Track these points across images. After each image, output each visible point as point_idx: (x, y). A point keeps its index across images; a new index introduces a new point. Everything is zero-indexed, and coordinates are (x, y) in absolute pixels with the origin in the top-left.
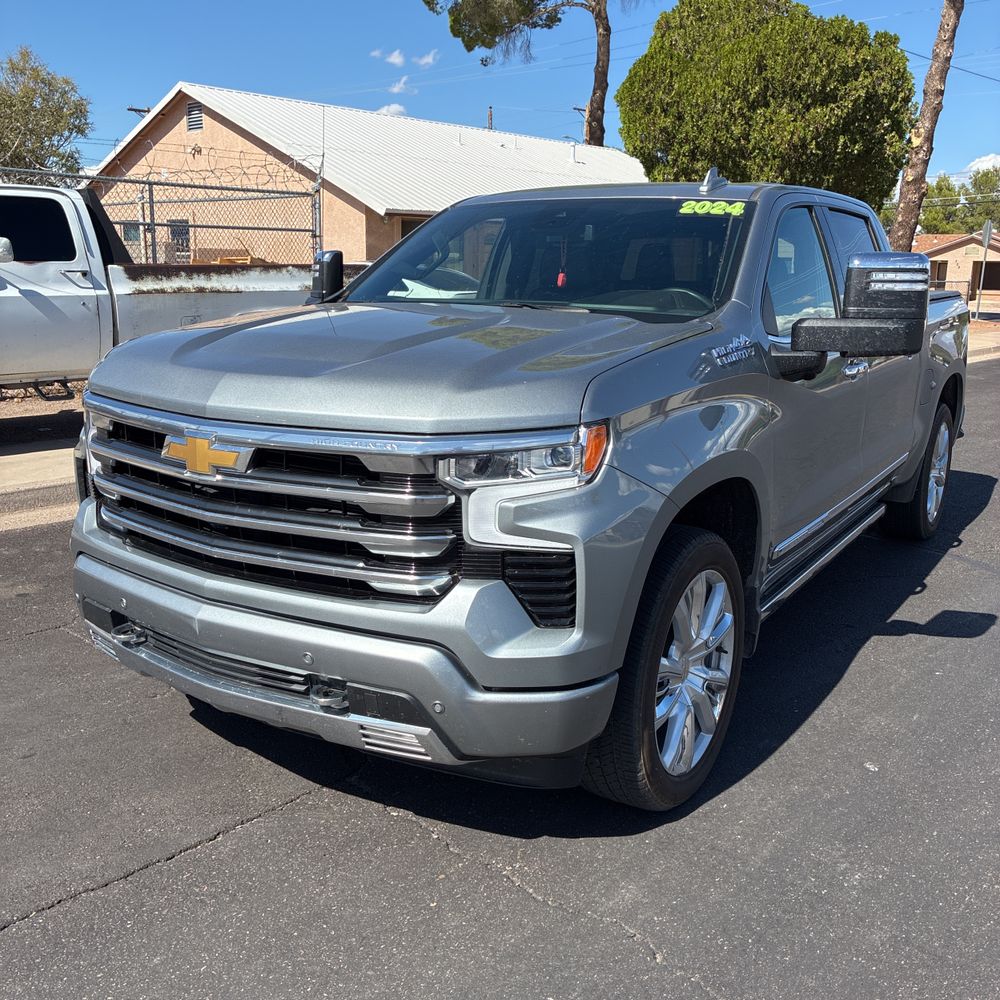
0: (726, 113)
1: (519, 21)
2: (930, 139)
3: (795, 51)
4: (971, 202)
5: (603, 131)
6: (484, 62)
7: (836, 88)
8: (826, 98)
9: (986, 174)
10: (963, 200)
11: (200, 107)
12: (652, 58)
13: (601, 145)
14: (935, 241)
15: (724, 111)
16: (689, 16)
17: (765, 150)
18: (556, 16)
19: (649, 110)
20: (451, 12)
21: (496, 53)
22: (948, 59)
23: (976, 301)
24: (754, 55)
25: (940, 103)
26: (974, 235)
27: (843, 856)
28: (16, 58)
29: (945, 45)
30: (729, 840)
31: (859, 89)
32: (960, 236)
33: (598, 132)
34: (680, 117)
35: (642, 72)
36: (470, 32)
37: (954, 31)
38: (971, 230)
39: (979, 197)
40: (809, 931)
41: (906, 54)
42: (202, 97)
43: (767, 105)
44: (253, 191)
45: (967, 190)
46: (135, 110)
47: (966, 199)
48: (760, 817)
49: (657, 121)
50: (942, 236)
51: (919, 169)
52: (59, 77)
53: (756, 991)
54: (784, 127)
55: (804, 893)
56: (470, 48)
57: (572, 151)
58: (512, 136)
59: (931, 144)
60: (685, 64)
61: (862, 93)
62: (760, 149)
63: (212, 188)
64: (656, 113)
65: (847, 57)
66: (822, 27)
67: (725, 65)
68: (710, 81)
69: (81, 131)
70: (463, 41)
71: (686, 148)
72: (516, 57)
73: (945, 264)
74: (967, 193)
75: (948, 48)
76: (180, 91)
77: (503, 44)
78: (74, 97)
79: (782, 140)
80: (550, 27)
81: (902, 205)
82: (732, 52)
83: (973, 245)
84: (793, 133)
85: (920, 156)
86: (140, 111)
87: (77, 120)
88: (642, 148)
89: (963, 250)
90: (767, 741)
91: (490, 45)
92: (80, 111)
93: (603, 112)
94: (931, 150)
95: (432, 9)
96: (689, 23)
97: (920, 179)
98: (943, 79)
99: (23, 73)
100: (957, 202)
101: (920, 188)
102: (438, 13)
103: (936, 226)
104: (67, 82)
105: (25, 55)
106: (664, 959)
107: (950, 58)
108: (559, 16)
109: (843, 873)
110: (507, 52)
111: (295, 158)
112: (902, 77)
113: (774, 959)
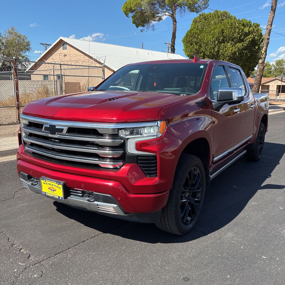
0: (213, 45)
1: (151, 19)
2: (266, 51)
3: (232, 28)
4: (275, 69)
5: (175, 49)
6: (141, 31)
7: (243, 38)
8: (241, 41)
9: (279, 61)
10: (273, 68)
11: (66, 43)
12: (192, 30)
13: (174, 53)
14: (266, 79)
15: (212, 44)
16: (202, 19)
17: (224, 55)
18: (161, 18)
19: (191, 44)
20: (132, 17)
21: (145, 28)
22: (270, 30)
23: (279, 96)
24: (221, 29)
25: (269, 42)
26: (277, 78)
27: (280, 227)
28: (10, 30)
29: (270, 26)
30: (251, 223)
31: (249, 38)
32: (273, 78)
33: (173, 50)
34: (200, 46)
35: (190, 34)
36: (137, 23)
37: (272, 22)
38: (276, 76)
39: (278, 67)
40: (276, 242)
41: (262, 29)
42: (67, 41)
43: (224, 43)
44: (86, 66)
45: (274, 65)
46: (42, 44)
47: (274, 68)
48: (257, 219)
49: (194, 47)
50: (268, 78)
51: (263, 60)
52: (23, 35)
53: (267, 253)
54: (230, 48)
55: (272, 235)
56: (137, 27)
57: (167, 55)
58: (150, 51)
59: (266, 53)
60: (201, 31)
61: (251, 39)
62: (222, 55)
63: (74, 65)
64: (194, 45)
65: (246, 30)
66: (239, 22)
67: (213, 32)
68: (209, 36)
69: (28, 50)
70: (136, 25)
71: (202, 54)
72: (150, 29)
73: (269, 86)
74: (274, 66)
75: (271, 27)
76: (61, 39)
77: (146, 26)
78: (26, 41)
79: (229, 52)
80: (159, 21)
81: (258, 70)
82: (215, 28)
83: (277, 81)
84: (232, 50)
85: (263, 56)
86: (43, 44)
87: (27, 47)
88: (190, 54)
89: (274, 82)
90: (253, 203)
91: (143, 26)
92: (28, 44)
93: (175, 44)
94: (266, 54)
95: (127, 16)
96: (202, 21)
97: (263, 62)
98: (269, 35)
99: (12, 34)
100: (271, 69)
101: (263, 65)
102: (129, 17)
103: (266, 75)
104: (24, 37)
105: (13, 29)
106: (243, 248)
107: (271, 29)
108: (162, 18)
109: (281, 230)
110: (148, 28)
111: (93, 57)
112: (261, 35)
113: (269, 248)
